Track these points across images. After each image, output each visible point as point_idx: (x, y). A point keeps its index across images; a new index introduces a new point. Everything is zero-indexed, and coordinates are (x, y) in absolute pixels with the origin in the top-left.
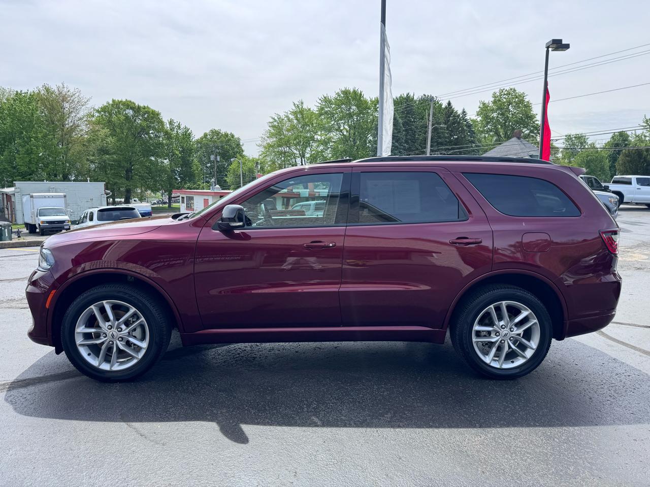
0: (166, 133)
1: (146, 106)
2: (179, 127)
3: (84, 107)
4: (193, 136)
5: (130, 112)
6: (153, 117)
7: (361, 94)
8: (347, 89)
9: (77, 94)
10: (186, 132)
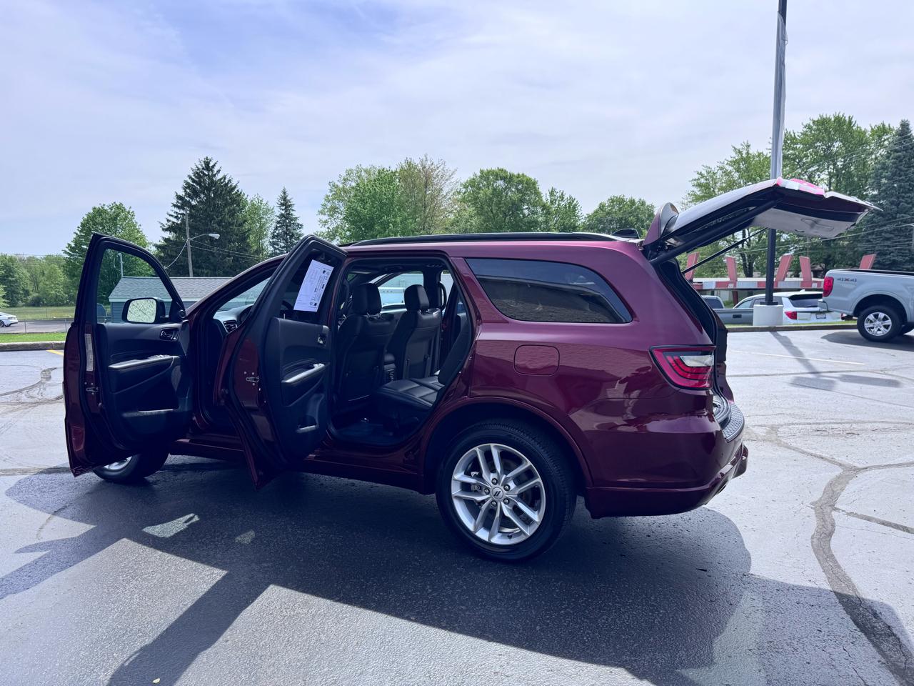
0: (544, 207)
1: (521, 174)
2: (562, 197)
3: (449, 181)
4: (579, 208)
5: (500, 183)
6: (528, 186)
7: (850, 122)
8: (825, 117)
9: (441, 167)
10: (570, 203)
